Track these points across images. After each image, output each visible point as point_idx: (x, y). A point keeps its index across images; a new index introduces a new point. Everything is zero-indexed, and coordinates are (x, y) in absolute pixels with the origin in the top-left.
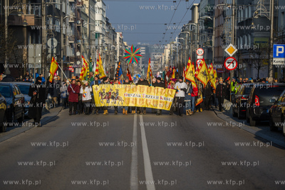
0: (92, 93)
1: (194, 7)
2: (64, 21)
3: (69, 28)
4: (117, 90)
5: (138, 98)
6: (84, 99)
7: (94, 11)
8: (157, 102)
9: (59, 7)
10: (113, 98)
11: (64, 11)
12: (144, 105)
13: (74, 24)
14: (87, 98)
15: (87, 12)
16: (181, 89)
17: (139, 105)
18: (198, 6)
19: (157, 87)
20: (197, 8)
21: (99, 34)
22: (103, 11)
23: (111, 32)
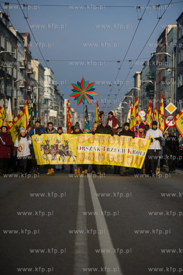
0: (31, 146)
1: (136, 75)
2: (15, 85)
3: (19, 93)
4: (67, 142)
5: (97, 153)
6: (20, 155)
7: (43, 79)
8: (123, 156)
9: (10, 73)
10: (61, 153)
11: (15, 76)
12: (106, 162)
13: (24, 90)
14: (24, 153)
15: (36, 78)
16: (156, 139)
17: (98, 162)
18: (141, 74)
19: (122, 137)
20: (139, 75)
21: (48, 99)
22: (52, 78)
23: (59, 98)
